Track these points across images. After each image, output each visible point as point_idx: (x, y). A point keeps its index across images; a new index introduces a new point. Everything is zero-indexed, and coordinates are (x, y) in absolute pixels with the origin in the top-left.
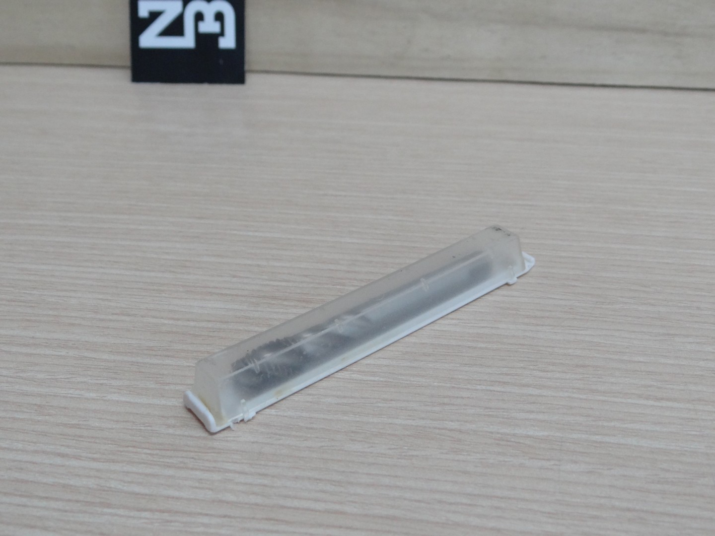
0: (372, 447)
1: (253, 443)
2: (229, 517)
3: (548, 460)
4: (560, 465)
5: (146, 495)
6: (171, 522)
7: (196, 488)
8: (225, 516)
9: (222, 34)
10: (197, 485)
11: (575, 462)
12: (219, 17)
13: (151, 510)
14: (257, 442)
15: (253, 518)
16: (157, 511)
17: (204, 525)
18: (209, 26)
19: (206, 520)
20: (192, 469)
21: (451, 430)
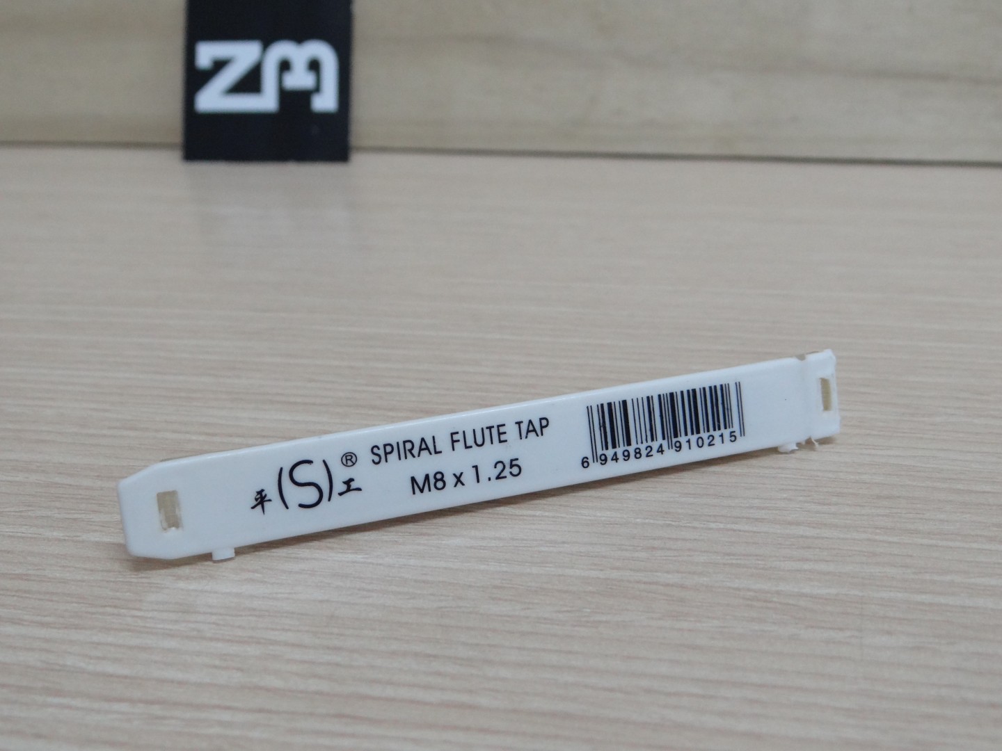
0: (528, 609)
1: (321, 601)
2: (269, 712)
3: (841, 629)
4: (861, 638)
5: (126, 677)
6: (164, 718)
7: (215, 667)
8: (260, 711)
9: (317, 89)
10: (217, 662)
11: (889, 633)
12: (314, 66)
13: (132, 701)
14: (328, 601)
15: (312, 714)
16: (141, 701)
17: (221, 723)
18: (299, 79)
19: (226, 716)
20: (211, 639)
21: (667, 585)
